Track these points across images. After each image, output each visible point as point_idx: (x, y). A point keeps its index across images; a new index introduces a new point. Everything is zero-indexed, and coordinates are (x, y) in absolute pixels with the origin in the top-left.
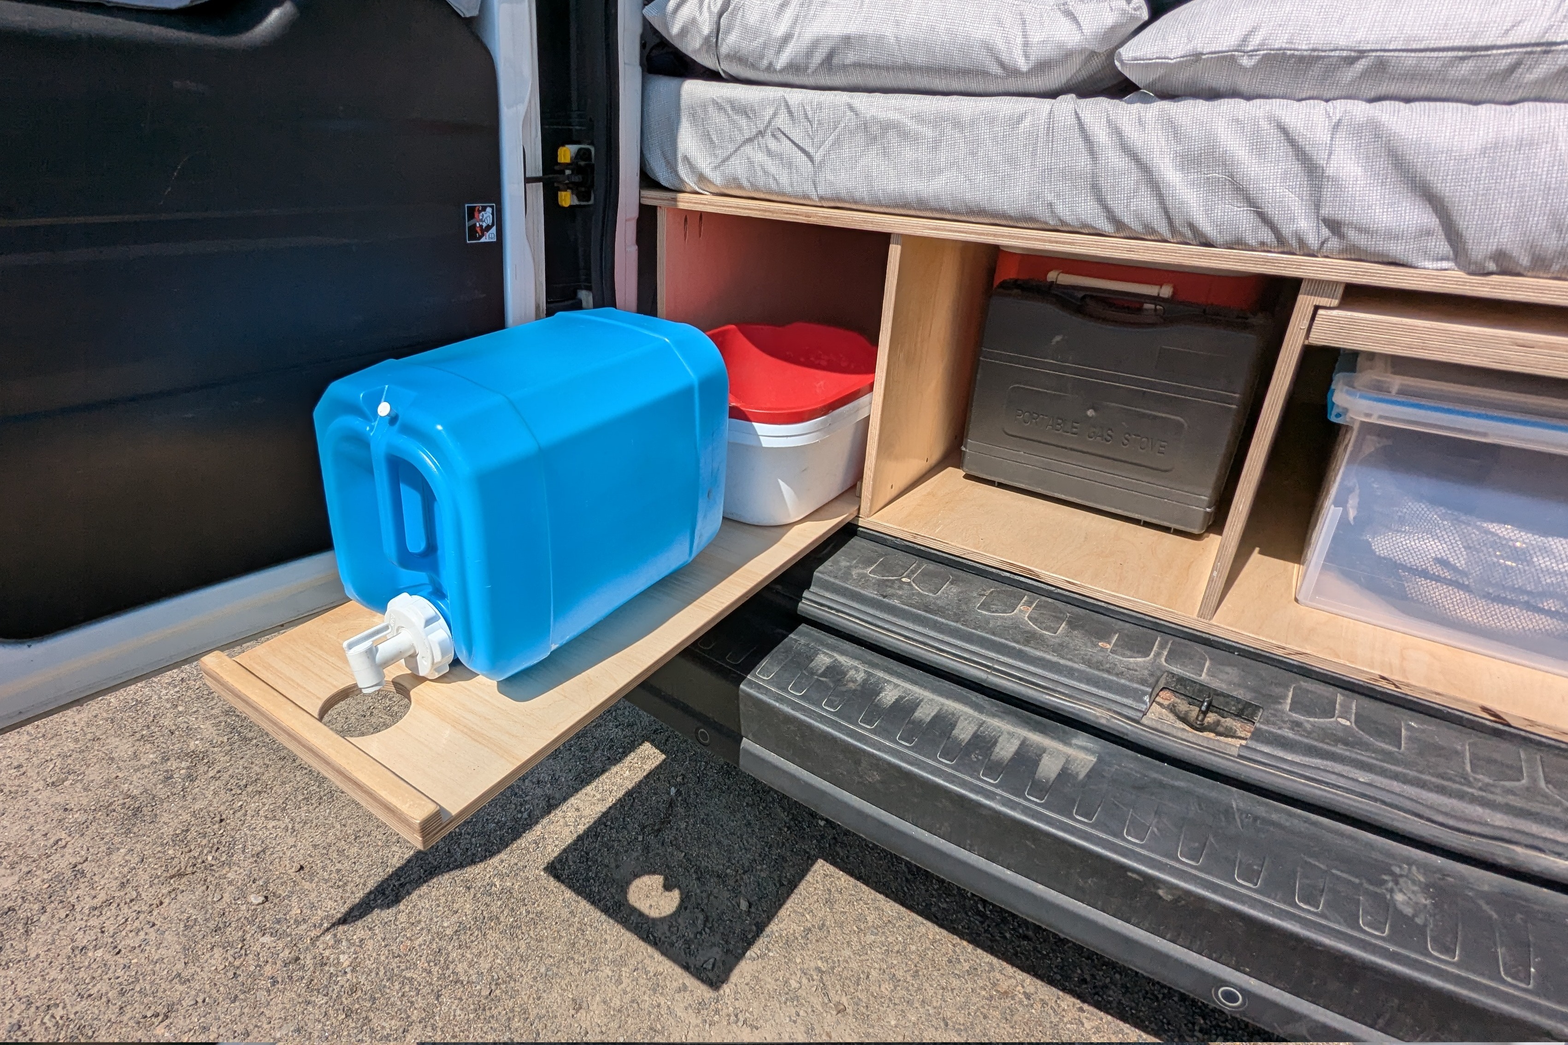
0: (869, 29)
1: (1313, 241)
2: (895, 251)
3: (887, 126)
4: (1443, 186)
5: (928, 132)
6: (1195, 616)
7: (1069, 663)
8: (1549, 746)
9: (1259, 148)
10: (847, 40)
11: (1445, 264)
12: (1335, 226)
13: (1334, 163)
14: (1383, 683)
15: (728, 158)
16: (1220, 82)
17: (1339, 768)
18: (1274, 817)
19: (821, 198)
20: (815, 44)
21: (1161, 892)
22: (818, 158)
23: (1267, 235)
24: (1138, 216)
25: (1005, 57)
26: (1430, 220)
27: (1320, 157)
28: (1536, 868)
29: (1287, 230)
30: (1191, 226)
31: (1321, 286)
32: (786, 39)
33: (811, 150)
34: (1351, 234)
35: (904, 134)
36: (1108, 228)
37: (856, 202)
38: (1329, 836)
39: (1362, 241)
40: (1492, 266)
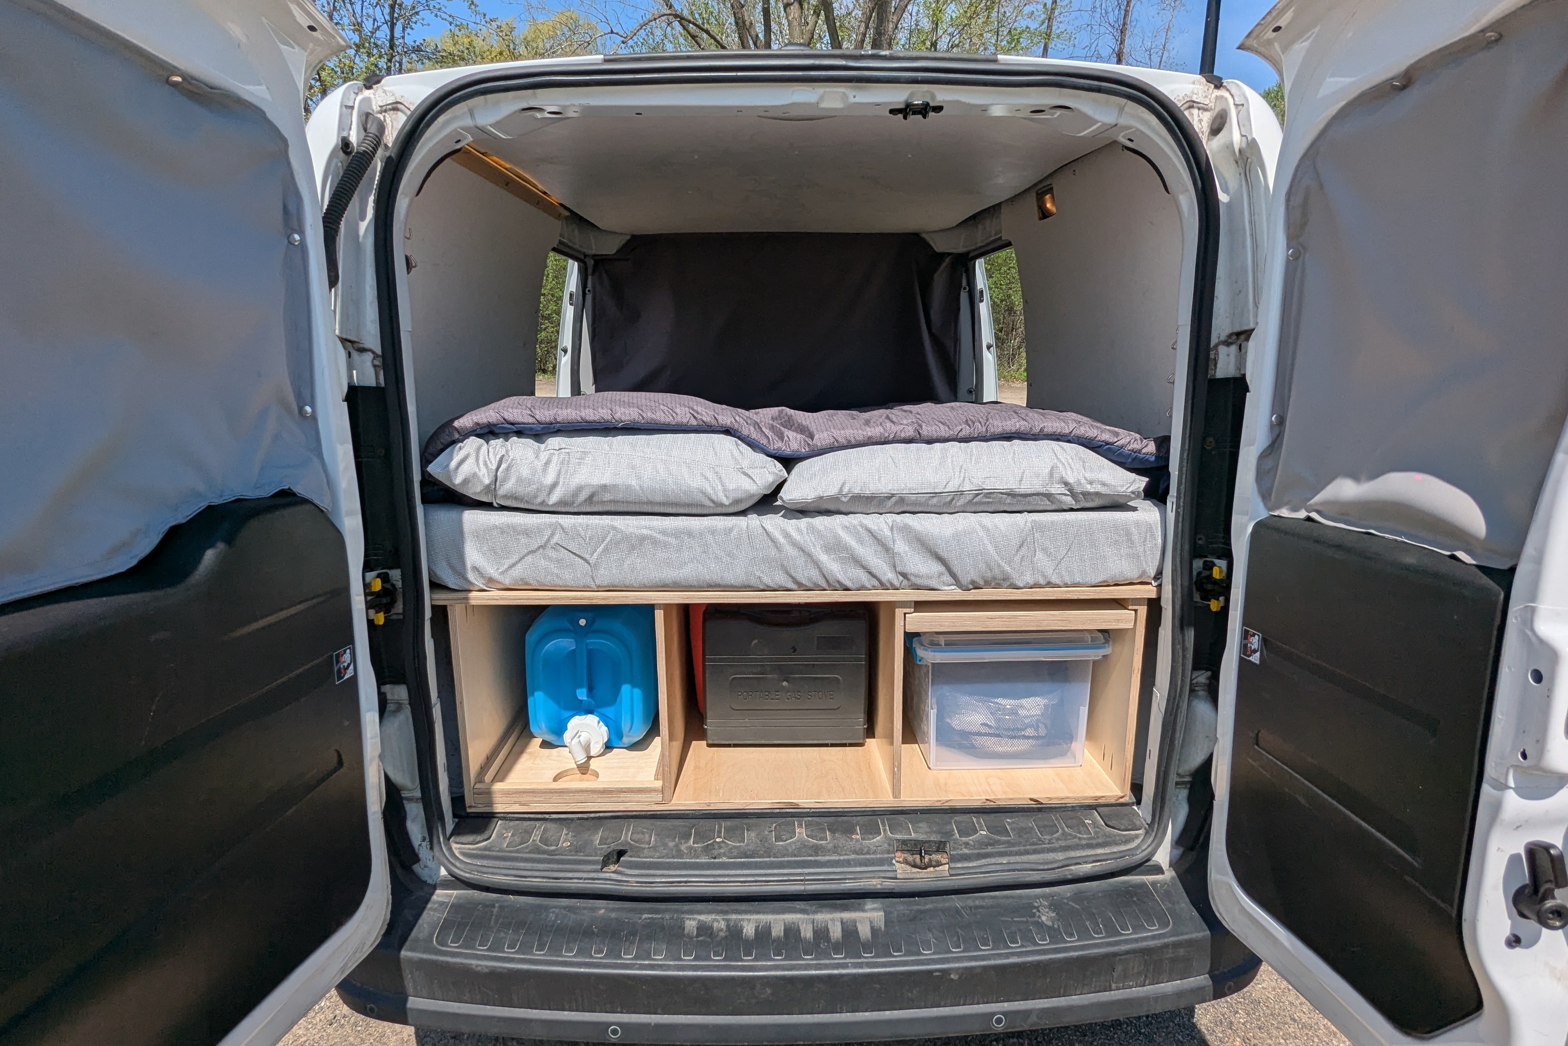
0: (619, 481)
1: (896, 583)
2: (659, 615)
3: (642, 539)
4: (944, 554)
5: (672, 541)
6: (892, 799)
7: (846, 857)
8: (1059, 807)
9: (861, 541)
10: (604, 487)
11: (953, 587)
12: (904, 575)
13: (896, 546)
14: (988, 803)
15: (513, 565)
16: (831, 507)
17: (993, 860)
18: (977, 903)
19: (599, 586)
20: (580, 489)
21: (952, 976)
22: (592, 560)
23: (876, 583)
24: (810, 579)
25: (714, 497)
26: (942, 569)
27: (890, 544)
28: (1081, 874)
29: (884, 579)
30: (839, 582)
31: (903, 604)
32: (554, 485)
33: (587, 556)
34: (912, 578)
35: (655, 542)
36: (794, 586)
37: (626, 587)
38: (1002, 901)
39: (918, 581)
40: (971, 587)
